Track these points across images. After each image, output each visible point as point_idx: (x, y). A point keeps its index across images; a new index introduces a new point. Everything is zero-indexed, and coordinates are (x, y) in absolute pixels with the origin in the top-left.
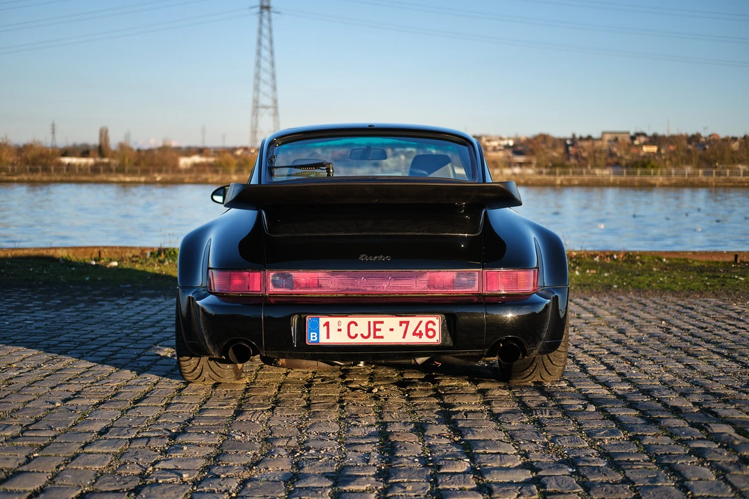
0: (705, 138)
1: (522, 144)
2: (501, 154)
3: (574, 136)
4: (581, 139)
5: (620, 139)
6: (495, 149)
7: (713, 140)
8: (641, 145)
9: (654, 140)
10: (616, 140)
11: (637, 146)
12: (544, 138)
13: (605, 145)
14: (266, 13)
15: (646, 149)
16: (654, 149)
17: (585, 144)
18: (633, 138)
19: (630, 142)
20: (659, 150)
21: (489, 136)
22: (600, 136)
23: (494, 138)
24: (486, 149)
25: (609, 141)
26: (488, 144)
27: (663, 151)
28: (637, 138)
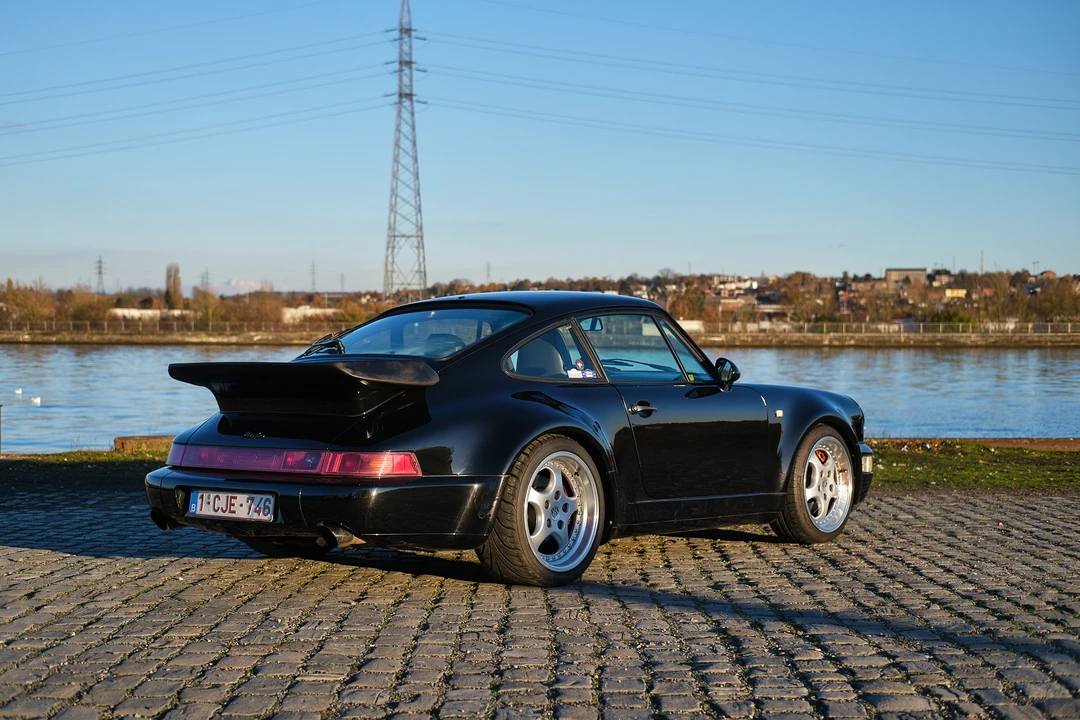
0: (1036, 277)
1: (771, 288)
2: (741, 301)
3: (845, 274)
4: (856, 279)
5: (912, 279)
6: (731, 295)
7: (1046, 280)
8: (942, 289)
9: (962, 280)
10: (907, 280)
11: (937, 289)
12: (803, 278)
13: (890, 288)
14: (406, 103)
15: (949, 293)
16: (962, 293)
17: (861, 286)
18: (931, 278)
19: (927, 283)
20: (968, 295)
21: (724, 276)
22: (883, 275)
23: (730, 279)
24: (719, 294)
25: (897, 282)
26: (722, 286)
27: (975, 296)
28: (937, 277)
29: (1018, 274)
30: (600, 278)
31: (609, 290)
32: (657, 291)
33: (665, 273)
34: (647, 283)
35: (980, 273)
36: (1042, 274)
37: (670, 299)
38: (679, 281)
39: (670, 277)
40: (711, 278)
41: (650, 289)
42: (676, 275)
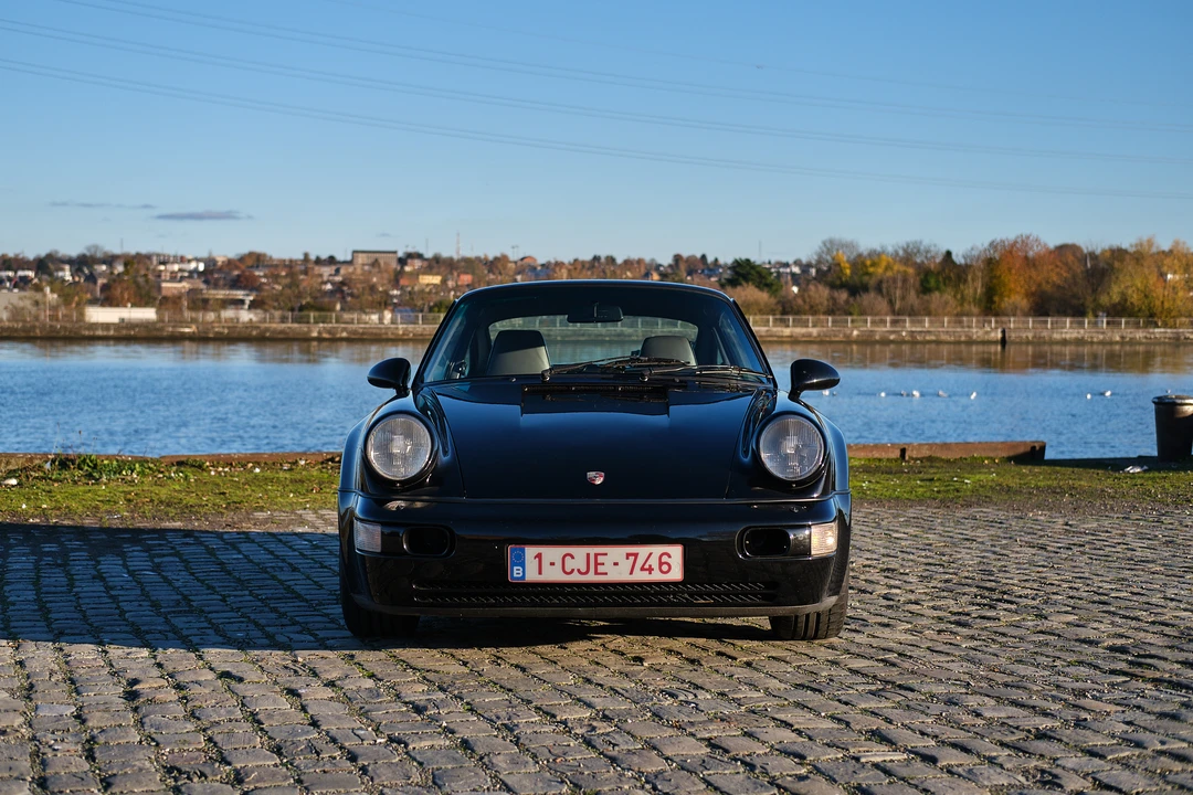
0: (516, 262)
1: (220, 270)
2: (185, 285)
3: (306, 255)
4: (318, 261)
5: (382, 262)
6: (173, 278)
7: (526, 267)
9: (436, 264)
10: (375, 263)
11: (411, 274)
12: (257, 259)
13: (358, 270)
15: (423, 279)
16: (436, 280)
17: (327, 271)
18: (402, 262)
19: (399, 268)
20: (444, 281)
21: (164, 256)
22: (349, 258)
23: (172, 259)
24: (159, 276)
25: (363, 265)
26: (162, 268)
27: (450, 284)
28: (409, 261)
29: (496, 259)
30: (11, 255)
31: (23, 269)
32: (82, 271)
33: (93, 250)
34: (70, 261)
35: (456, 257)
36: (522, 259)
37: (101, 281)
38: (110, 260)
39: (99, 255)
40: (148, 257)
41: (73, 269)
42: (105, 253)
